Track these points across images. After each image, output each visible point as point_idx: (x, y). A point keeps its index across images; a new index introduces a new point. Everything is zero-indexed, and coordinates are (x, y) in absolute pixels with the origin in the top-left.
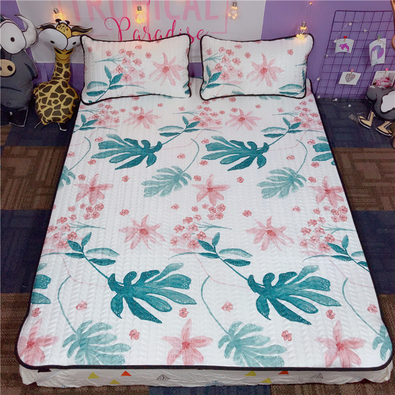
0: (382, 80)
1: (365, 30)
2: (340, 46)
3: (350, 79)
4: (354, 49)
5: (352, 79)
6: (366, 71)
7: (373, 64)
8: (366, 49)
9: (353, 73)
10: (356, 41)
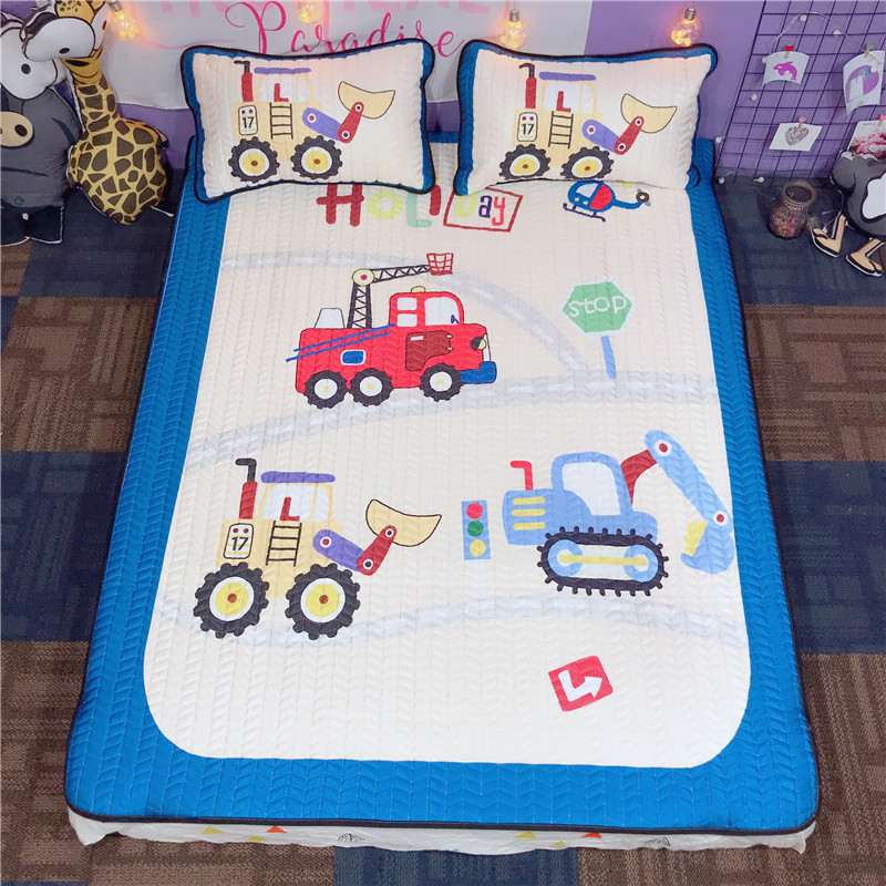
0: (872, 140)
1: (837, 32)
2: (775, 68)
3: (796, 139)
4: (808, 73)
5: (800, 138)
6: (836, 121)
7: (851, 106)
8: (837, 72)
9: (804, 126)
10: (814, 56)
